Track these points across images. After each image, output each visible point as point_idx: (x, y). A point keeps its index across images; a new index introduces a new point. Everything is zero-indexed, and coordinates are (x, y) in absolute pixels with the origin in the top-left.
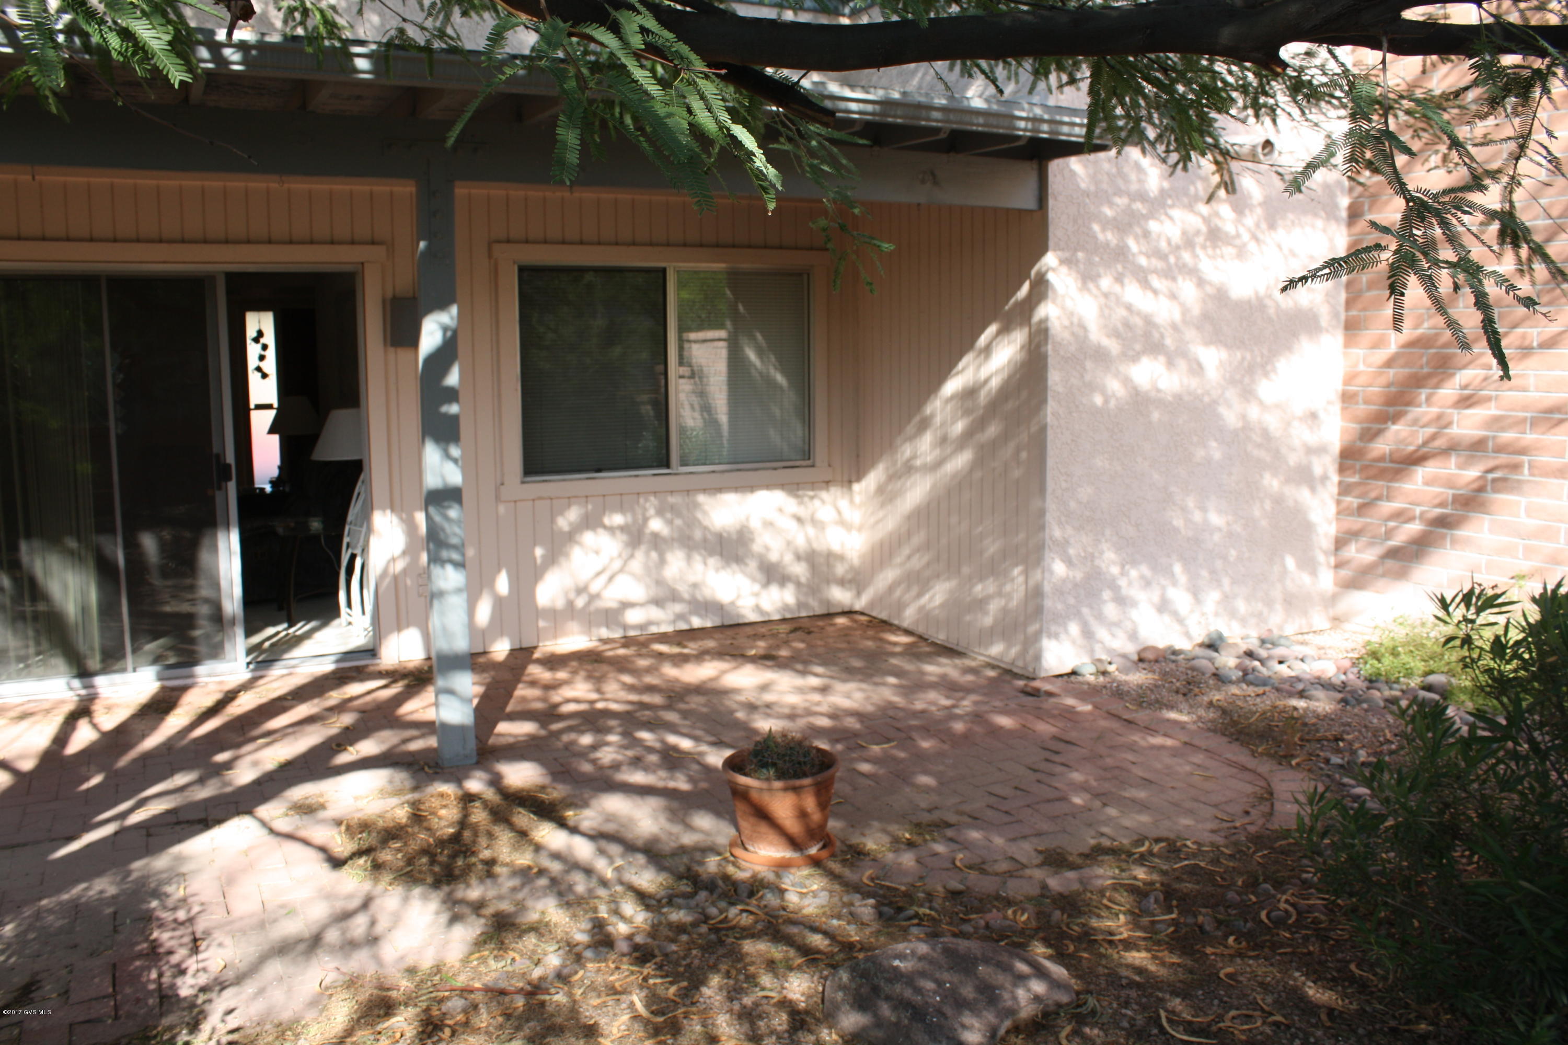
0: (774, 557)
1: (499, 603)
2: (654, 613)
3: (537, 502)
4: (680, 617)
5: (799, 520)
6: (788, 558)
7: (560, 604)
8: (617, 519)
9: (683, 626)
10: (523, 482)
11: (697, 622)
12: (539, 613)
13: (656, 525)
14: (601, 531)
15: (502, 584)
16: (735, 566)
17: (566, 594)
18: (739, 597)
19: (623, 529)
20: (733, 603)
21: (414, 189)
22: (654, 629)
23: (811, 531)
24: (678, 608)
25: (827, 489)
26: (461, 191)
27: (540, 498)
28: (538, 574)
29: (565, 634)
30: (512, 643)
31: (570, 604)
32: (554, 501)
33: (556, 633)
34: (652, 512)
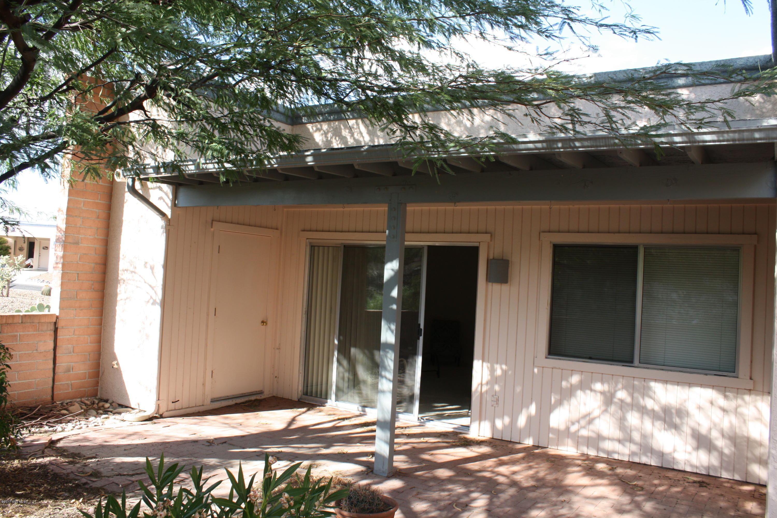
0: (703, 431)
1: (530, 419)
2: (617, 447)
3: (554, 370)
4: (633, 454)
5: (724, 410)
6: (715, 434)
7: (562, 427)
8: (598, 386)
9: (636, 460)
10: (546, 358)
11: (644, 460)
12: (550, 430)
13: (622, 395)
14: (588, 392)
15: (533, 409)
16: (673, 431)
17: (566, 423)
18: (675, 451)
19: (602, 393)
20: (670, 454)
21: (387, 208)
22: (616, 456)
23: (734, 419)
24: (634, 448)
25: (750, 394)
26: (410, 208)
27: (555, 368)
28: (551, 409)
29: (563, 444)
30: (534, 442)
31: (568, 429)
32: (564, 371)
33: (558, 442)
34: (620, 386)
